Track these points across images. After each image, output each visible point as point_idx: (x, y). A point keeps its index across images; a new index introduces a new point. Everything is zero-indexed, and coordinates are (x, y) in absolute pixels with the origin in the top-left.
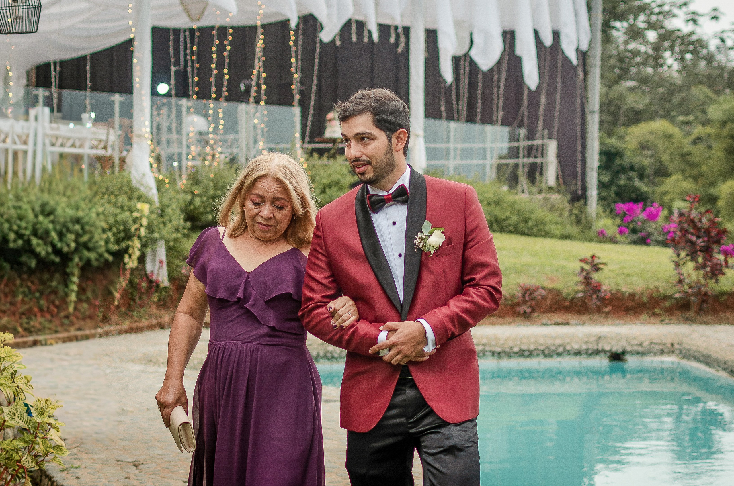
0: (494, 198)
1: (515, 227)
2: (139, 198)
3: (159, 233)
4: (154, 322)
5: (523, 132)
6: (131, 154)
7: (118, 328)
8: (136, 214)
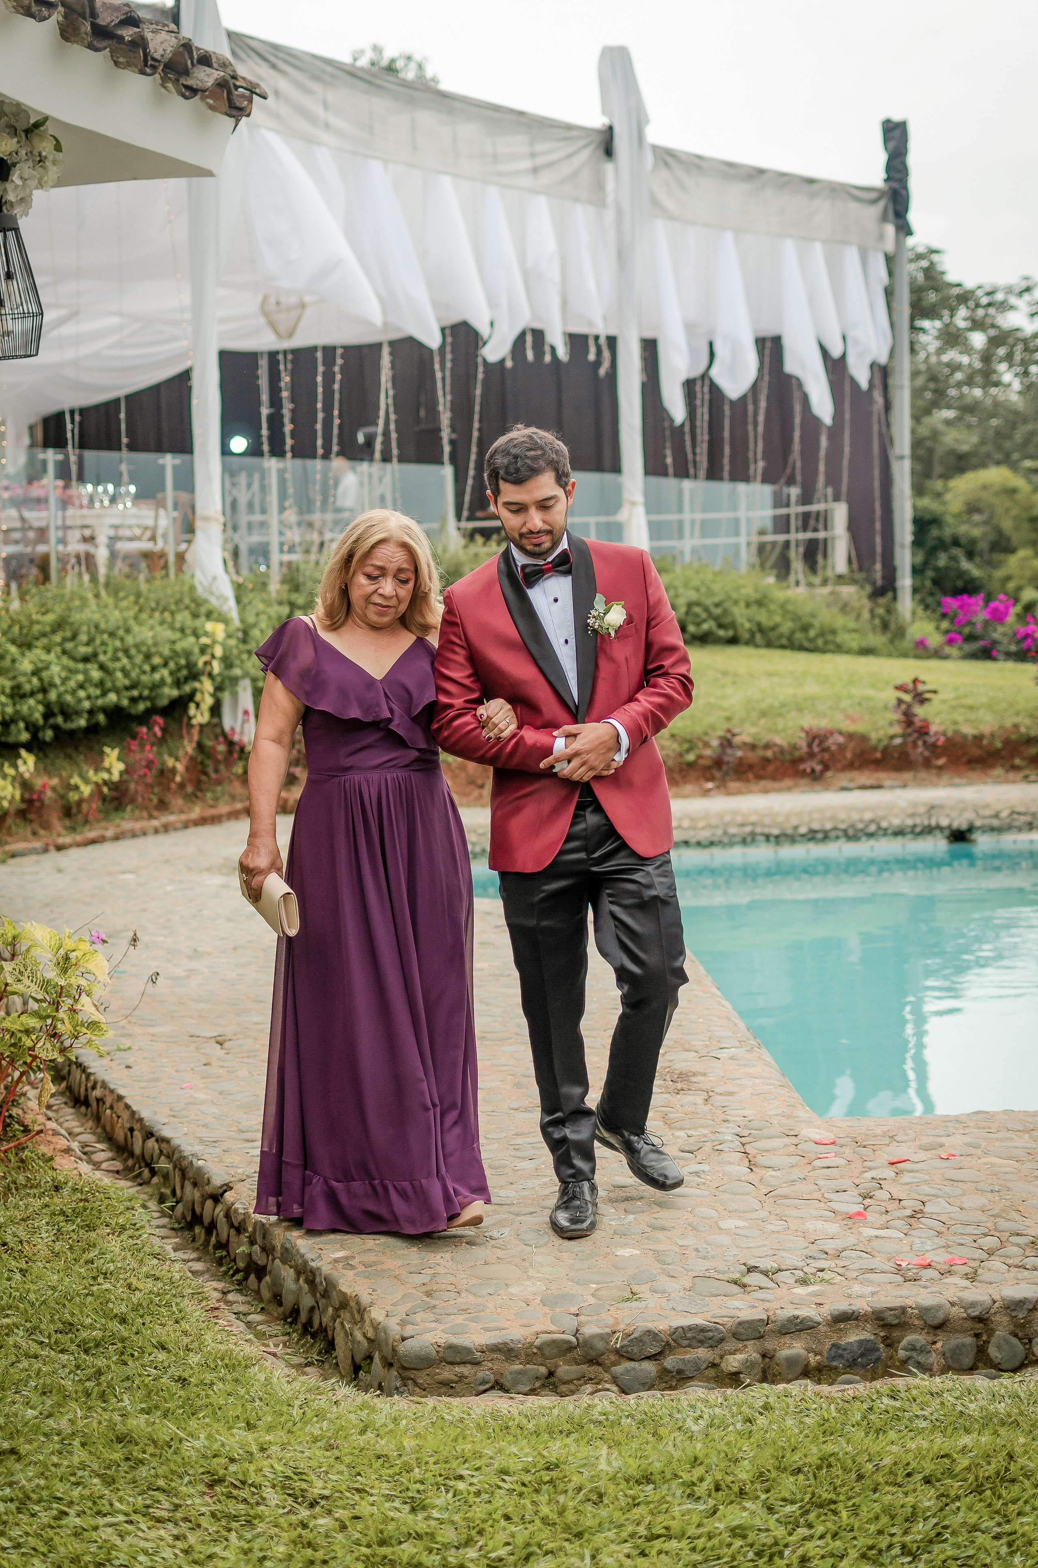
0: (755, 596)
1: (790, 638)
2: (209, 615)
3: (242, 668)
4: (239, 806)
5: (794, 492)
6: (193, 547)
7: (183, 817)
8: (204, 640)
